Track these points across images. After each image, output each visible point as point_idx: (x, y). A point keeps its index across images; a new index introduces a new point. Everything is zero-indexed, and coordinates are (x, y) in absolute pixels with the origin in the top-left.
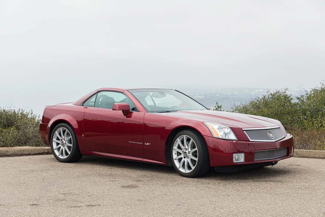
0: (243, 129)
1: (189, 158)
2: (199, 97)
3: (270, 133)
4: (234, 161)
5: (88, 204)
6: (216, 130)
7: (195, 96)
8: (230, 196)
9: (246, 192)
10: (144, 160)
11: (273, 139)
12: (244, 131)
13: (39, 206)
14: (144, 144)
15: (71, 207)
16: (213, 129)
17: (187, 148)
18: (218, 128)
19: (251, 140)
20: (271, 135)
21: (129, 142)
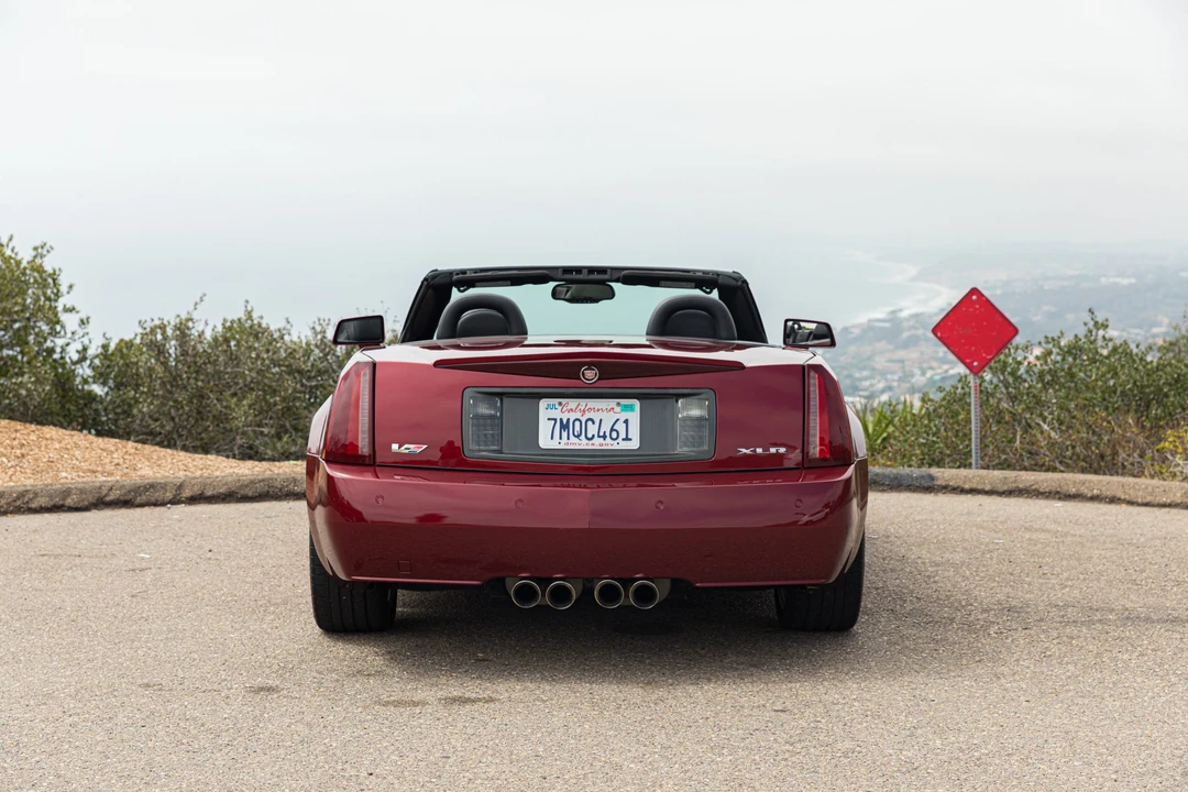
2: (1118, 280)
5: (455, 693)
7: (1103, 280)
8: (1003, 681)
9: (1071, 667)
13: (276, 696)
15: (387, 704)
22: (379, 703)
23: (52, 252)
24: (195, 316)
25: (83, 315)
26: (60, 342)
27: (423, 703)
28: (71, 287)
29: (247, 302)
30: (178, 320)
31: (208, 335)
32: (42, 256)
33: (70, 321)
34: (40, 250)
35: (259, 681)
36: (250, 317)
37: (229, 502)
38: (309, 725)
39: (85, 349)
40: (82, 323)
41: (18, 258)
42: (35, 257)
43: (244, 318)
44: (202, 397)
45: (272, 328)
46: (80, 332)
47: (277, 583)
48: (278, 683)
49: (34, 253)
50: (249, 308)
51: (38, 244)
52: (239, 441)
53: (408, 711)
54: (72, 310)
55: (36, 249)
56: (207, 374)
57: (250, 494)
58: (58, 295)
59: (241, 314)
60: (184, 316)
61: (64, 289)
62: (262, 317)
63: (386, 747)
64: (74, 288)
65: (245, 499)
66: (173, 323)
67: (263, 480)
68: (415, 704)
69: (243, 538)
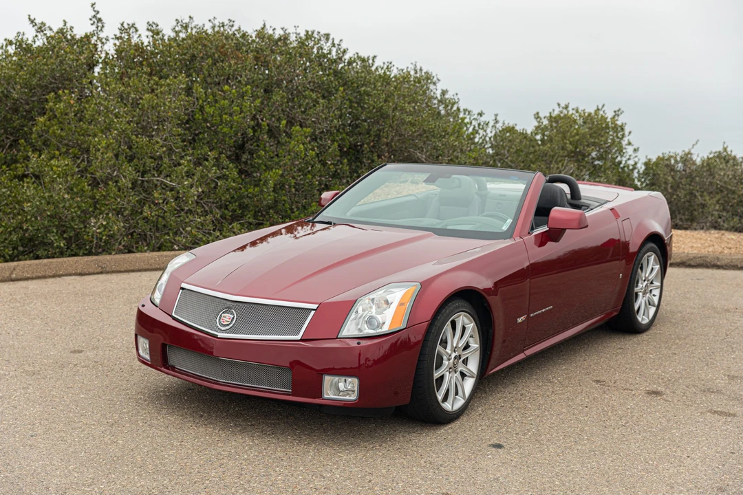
22: (710, 411)
23: (623, 114)
24: (692, 151)
25: (636, 147)
26: (624, 159)
27: (734, 415)
28: (630, 133)
29: (724, 143)
30: (683, 153)
31: (698, 162)
32: (618, 115)
33: (630, 150)
34: (617, 113)
35: (654, 387)
36: (725, 149)
37: (681, 267)
38: (669, 421)
39: (636, 164)
40: (635, 150)
41: (606, 116)
42: (614, 117)
43: (722, 151)
44: (691, 194)
45: (738, 157)
46: (634, 155)
47: (686, 324)
48: (663, 389)
49: (614, 114)
50: (725, 146)
51: (617, 109)
52: (710, 219)
53: (723, 419)
54: (629, 144)
55: (615, 112)
56: (696, 182)
57: (693, 264)
58: (623, 136)
59: (720, 149)
60: (687, 151)
61: (627, 133)
62: (731, 151)
63: (703, 441)
64: (632, 134)
65: (690, 266)
66: (680, 154)
67: (701, 257)
68: (730, 415)
69: (680, 292)
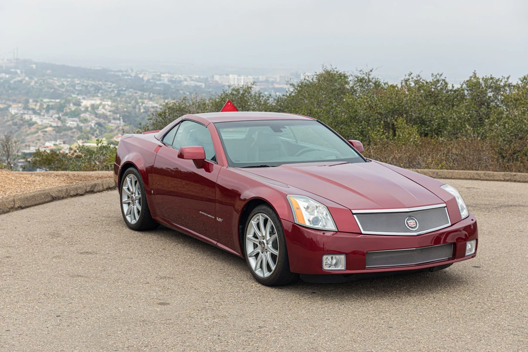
0: (354, 212)
1: (268, 253)
3: (410, 218)
4: (326, 268)
6: (303, 210)
10: (220, 245)
11: (416, 229)
12: (355, 216)
14: (216, 218)
16: (298, 208)
17: (264, 235)
18: (306, 207)
19: (363, 232)
20: (411, 223)
21: (200, 212)
